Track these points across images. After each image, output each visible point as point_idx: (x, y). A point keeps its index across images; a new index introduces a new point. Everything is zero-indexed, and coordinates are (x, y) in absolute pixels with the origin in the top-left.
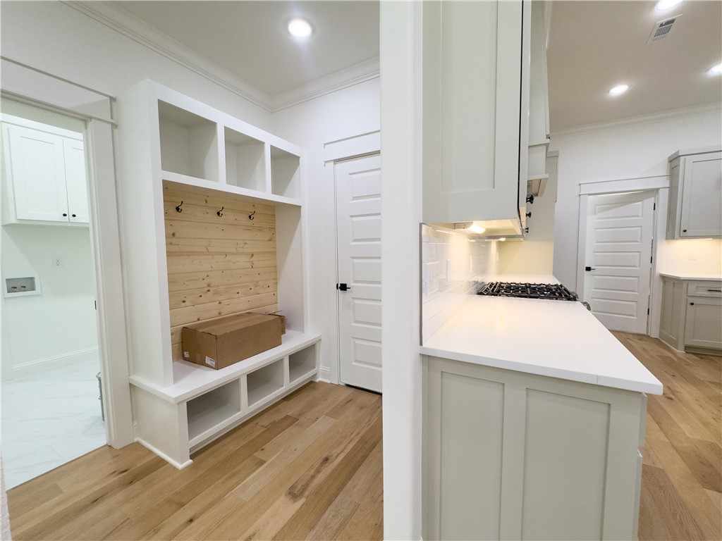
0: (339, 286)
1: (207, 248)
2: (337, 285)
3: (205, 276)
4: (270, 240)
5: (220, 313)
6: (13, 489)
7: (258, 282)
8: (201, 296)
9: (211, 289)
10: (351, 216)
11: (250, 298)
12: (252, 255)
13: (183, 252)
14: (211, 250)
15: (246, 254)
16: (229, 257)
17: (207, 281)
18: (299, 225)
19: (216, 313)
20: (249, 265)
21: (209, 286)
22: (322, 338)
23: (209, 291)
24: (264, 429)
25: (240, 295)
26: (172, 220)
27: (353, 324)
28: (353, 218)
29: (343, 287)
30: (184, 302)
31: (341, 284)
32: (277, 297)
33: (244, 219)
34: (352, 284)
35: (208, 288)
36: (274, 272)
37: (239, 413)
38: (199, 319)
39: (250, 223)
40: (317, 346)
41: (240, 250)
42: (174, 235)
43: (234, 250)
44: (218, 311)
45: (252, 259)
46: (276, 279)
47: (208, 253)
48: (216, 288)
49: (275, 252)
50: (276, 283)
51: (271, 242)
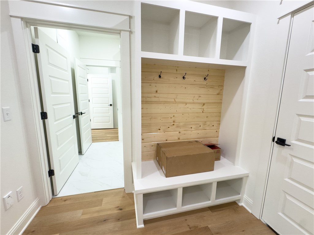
0: (276, 140)
1: (175, 100)
2: (274, 138)
3: (172, 116)
4: (218, 94)
5: (179, 139)
6: (95, 192)
7: (206, 122)
8: (169, 127)
9: (175, 124)
10: (307, 70)
11: (199, 131)
12: (204, 104)
13: (161, 102)
14: (177, 100)
15: (199, 103)
16: (188, 105)
17: (173, 119)
18: (242, 82)
19: (177, 138)
20: (201, 111)
21: (174, 122)
22: (250, 175)
23: (173, 125)
24: (188, 229)
25: (193, 129)
26: (156, 83)
27: (287, 180)
28: (308, 73)
29: (281, 142)
30: (159, 129)
31: (278, 139)
32: (218, 133)
33: (200, 80)
34: (294, 142)
35: (173, 123)
36: (219, 116)
37: (175, 209)
38: (166, 140)
39: (205, 82)
40: (244, 180)
41: (196, 101)
42: (157, 91)
43: (191, 101)
44: (178, 137)
45: (203, 107)
46: (220, 121)
47: (175, 102)
48: (178, 123)
49: (221, 103)
50: (219, 124)
51: (219, 95)
